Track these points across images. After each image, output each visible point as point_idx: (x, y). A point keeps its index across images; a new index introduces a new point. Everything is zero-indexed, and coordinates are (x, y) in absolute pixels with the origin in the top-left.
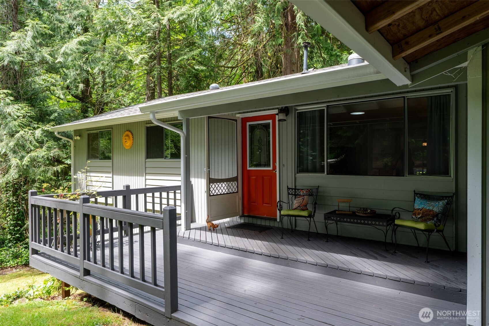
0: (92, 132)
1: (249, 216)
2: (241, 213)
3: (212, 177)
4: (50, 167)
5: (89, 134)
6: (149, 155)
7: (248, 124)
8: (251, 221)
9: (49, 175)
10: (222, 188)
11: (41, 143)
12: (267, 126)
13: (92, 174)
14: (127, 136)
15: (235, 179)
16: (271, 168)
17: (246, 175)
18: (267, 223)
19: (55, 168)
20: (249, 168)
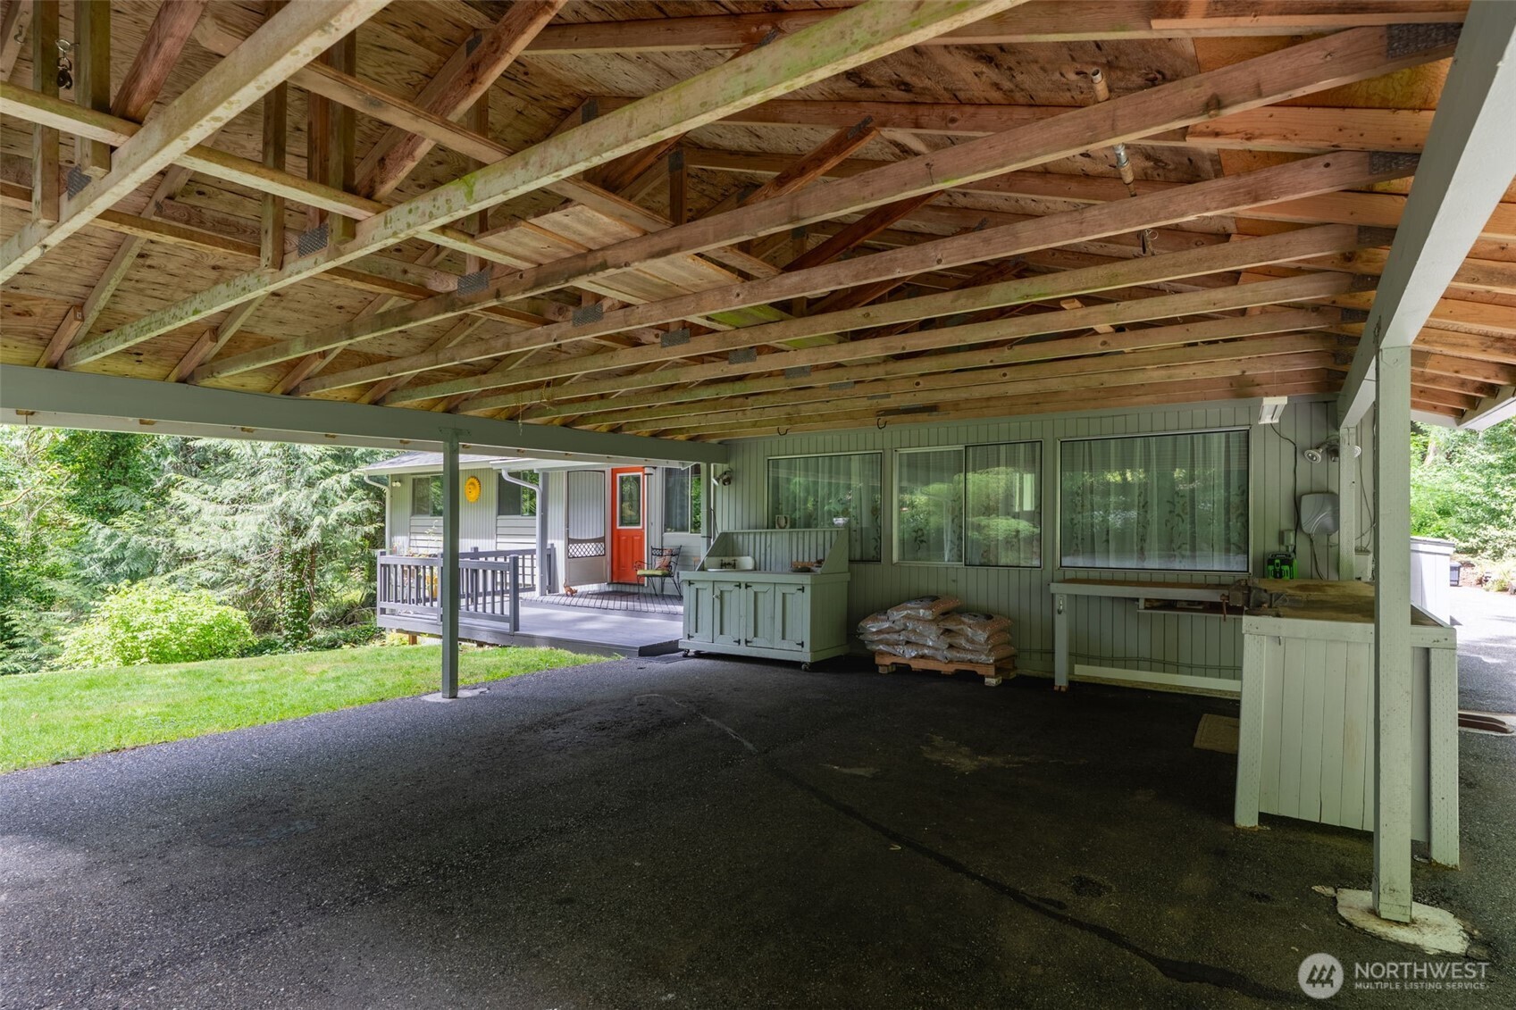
0: (418, 476)
1: (618, 583)
2: (609, 580)
3: (571, 537)
4: (359, 527)
5: (414, 480)
6: (501, 512)
7: (618, 475)
8: (620, 588)
9: (358, 538)
10: (590, 550)
11: (350, 491)
12: (637, 479)
13: (418, 537)
14: (472, 484)
15: (602, 540)
16: (640, 527)
17: (616, 535)
18: (635, 589)
19: (366, 529)
20: (618, 527)
